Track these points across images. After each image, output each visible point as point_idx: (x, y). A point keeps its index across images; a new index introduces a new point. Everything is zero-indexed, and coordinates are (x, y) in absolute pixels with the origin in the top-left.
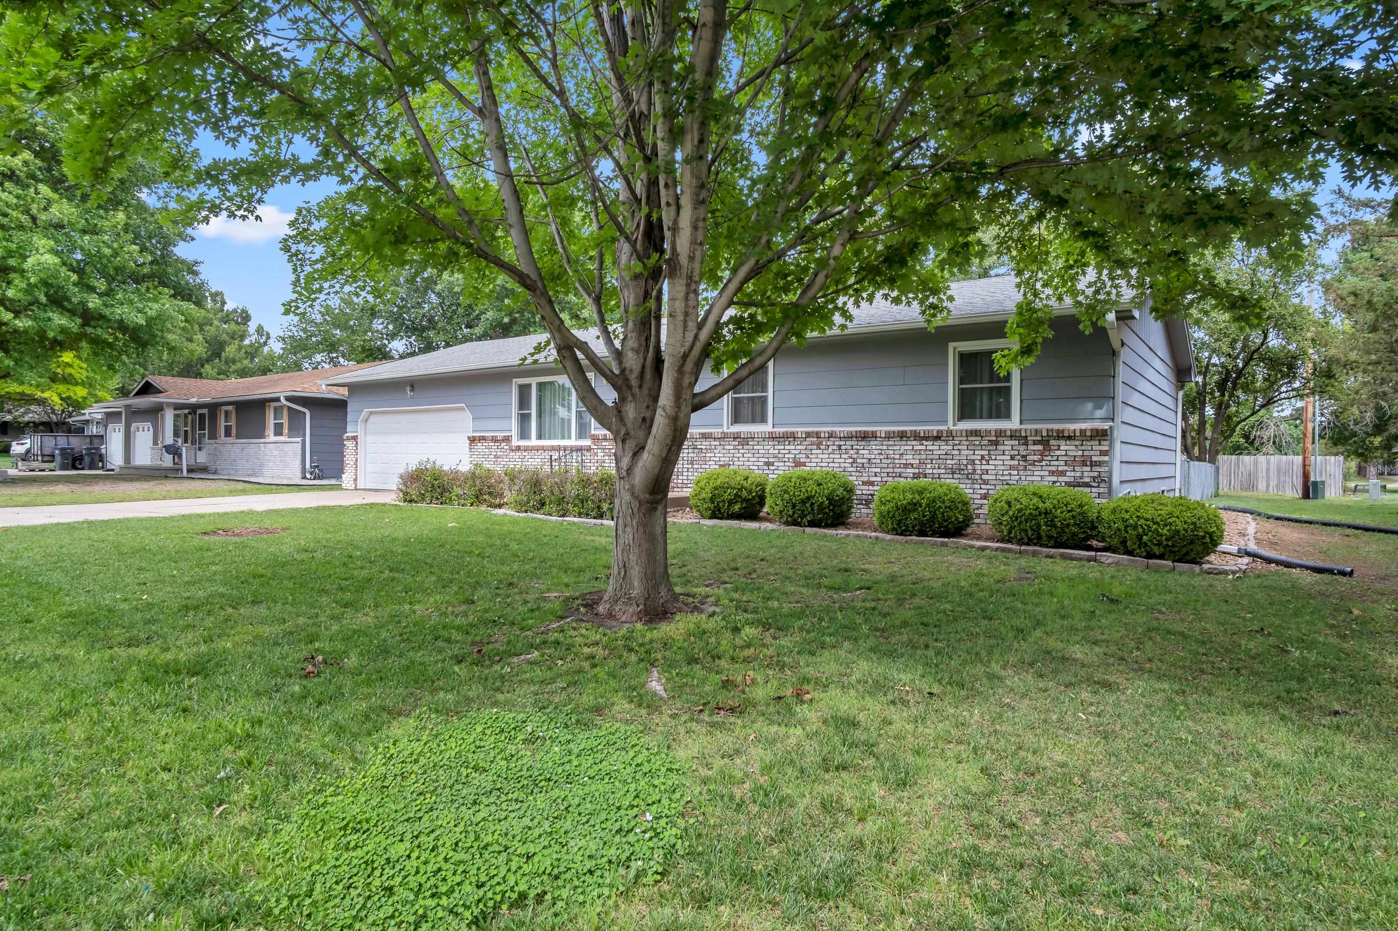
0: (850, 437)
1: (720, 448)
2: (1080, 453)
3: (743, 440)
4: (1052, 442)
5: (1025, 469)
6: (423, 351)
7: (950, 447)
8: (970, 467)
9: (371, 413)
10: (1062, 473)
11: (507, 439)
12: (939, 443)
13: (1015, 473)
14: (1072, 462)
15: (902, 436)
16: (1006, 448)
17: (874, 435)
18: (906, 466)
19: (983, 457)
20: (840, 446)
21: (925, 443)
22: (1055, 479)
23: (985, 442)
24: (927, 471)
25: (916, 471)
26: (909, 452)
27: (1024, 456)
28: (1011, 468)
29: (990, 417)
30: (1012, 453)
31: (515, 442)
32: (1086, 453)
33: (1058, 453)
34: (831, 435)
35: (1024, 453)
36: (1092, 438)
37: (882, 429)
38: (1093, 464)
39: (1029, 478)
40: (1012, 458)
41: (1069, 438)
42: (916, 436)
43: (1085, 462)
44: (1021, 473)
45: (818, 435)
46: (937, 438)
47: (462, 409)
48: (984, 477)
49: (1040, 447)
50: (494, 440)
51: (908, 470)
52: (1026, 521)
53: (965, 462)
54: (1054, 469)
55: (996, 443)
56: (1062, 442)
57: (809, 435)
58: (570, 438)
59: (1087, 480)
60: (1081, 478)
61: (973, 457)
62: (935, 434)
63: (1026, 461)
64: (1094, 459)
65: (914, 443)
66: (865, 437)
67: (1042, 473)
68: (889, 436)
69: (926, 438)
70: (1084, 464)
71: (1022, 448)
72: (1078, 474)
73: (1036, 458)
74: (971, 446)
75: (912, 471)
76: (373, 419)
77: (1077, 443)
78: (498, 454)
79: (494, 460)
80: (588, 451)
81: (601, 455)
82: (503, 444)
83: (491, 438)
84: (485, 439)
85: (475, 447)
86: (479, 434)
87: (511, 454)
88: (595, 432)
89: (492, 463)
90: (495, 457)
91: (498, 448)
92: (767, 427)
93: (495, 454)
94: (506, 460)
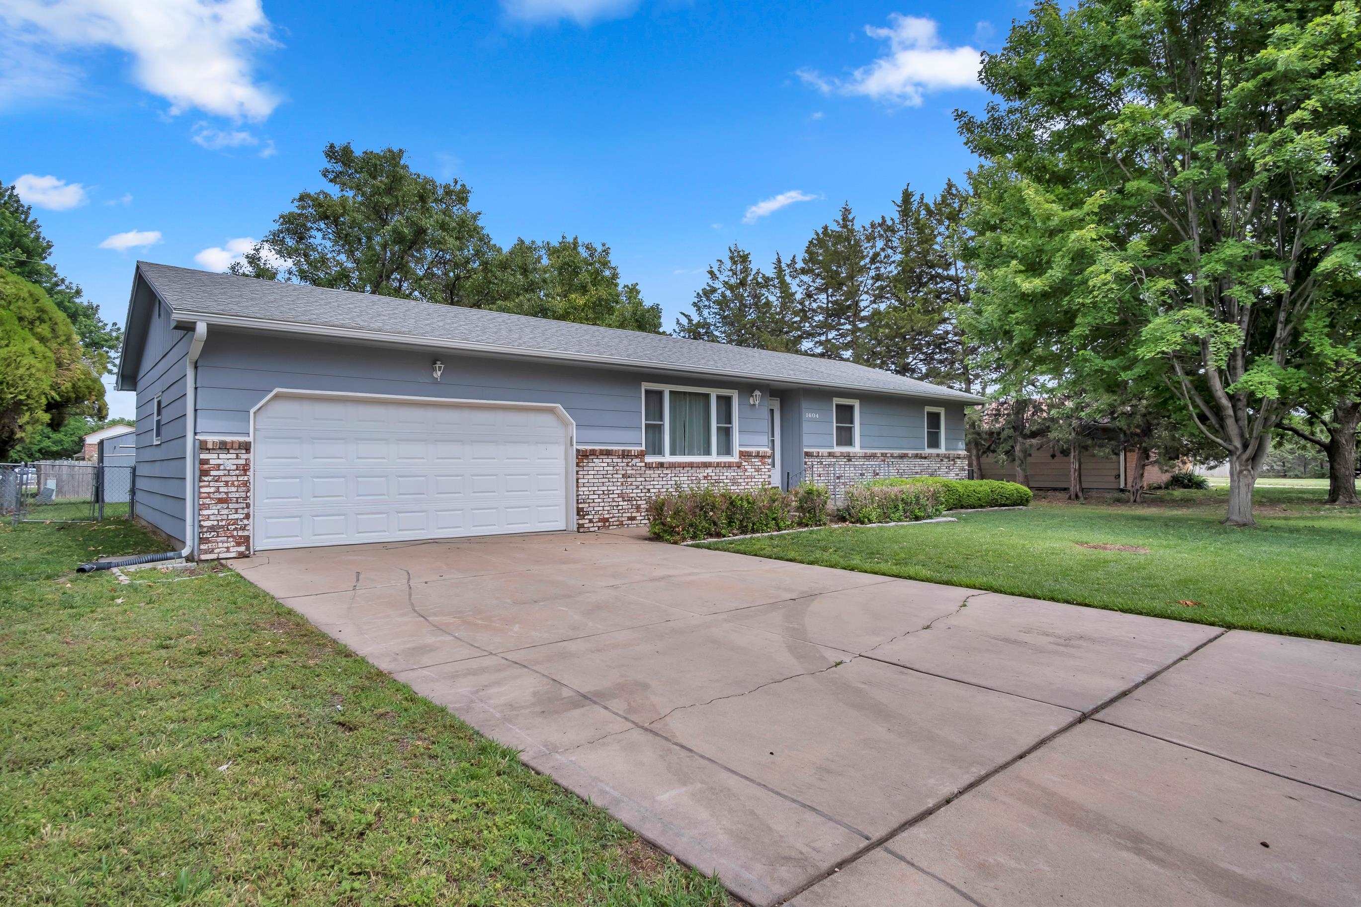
0: (898, 456)
2: (962, 465)
3: (845, 458)
4: (956, 460)
5: (949, 473)
7: (930, 463)
8: (935, 473)
11: (642, 455)
15: (916, 456)
17: (907, 456)
18: (916, 473)
20: (893, 462)
23: (939, 460)
26: (918, 465)
27: (949, 467)
28: (946, 472)
31: (647, 458)
34: (891, 455)
35: (949, 465)
37: (910, 452)
41: (960, 458)
42: (921, 457)
45: (883, 455)
46: (926, 458)
47: (556, 410)
50: (625, 455)
54: (956, 473)
58: (708, 452)
61: (936, 468)
63: (949, 469)
67: (954, 475)
68: (912, 456)
69: (923, 458)
71: (949, 462)
73: (952, 468)
74: (936, 462)
78: (629, 472)
79: (622, 480)
80: (739, 467)
81: (750, 471)
82: (635, 461)
83: (620, 453)
84: (608, 453)
85: (590, 464)
86: (597, 448)
87: (647, 472)
88: (743, 449)
89: (619, 484)
90: (624, 476)
91: (627, 466)
92: (856, 449)
93: (623, 472)
94: (641, 479)
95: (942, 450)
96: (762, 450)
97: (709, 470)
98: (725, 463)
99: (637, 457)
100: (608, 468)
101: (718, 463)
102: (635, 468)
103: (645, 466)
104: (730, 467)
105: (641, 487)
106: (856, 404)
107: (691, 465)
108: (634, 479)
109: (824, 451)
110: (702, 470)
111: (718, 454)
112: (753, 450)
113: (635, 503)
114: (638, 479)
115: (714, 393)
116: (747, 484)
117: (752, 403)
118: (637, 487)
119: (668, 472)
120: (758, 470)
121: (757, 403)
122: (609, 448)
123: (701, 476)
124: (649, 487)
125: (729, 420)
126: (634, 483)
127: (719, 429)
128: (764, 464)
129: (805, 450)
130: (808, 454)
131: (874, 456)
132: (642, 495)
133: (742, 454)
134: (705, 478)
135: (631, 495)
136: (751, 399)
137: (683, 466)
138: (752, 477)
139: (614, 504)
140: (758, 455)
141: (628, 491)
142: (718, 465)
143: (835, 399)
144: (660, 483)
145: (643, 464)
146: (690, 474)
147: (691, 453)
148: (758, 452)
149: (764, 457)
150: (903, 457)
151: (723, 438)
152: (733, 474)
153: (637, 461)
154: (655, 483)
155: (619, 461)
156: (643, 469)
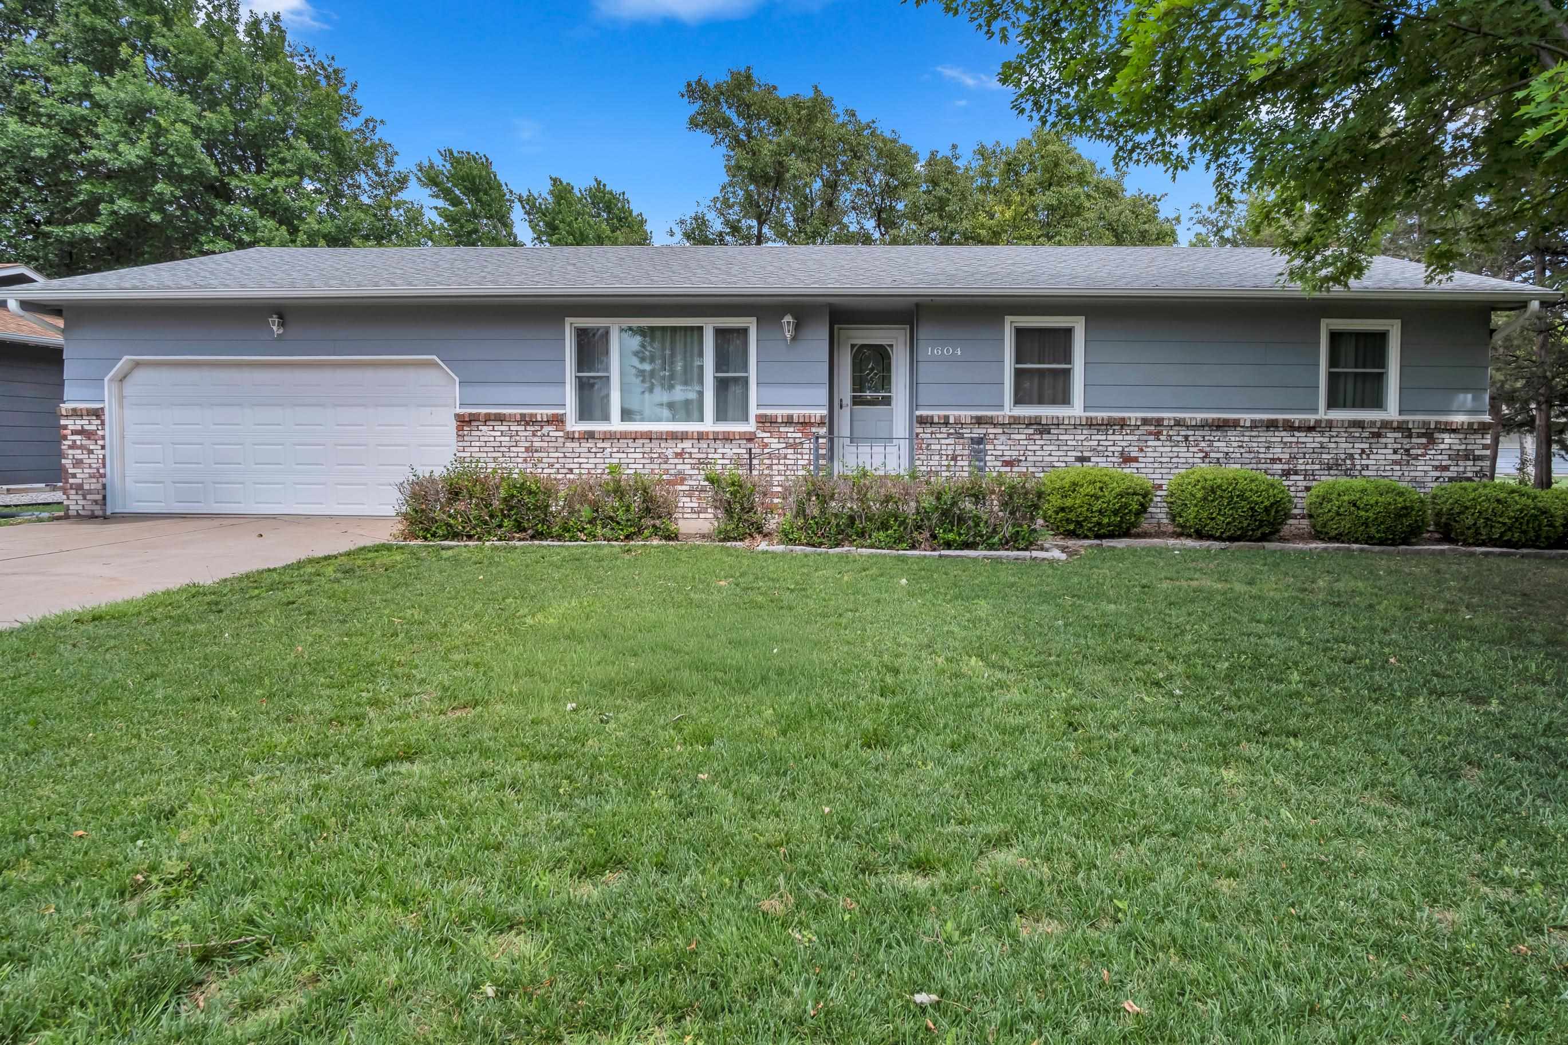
0: (1204, 425)
1: (1003, 438)
2: (1463, 447)
3: (1041, 427)
4: (1436, 435)
5: (1408, 464)
6: (310, 246)
7: (1327, 440)
8: (1348, 462)
9: (137, 364)
10: (1446, 468)
11: (558, 420)
12: (1314, 434)
13: (1398, 468)
14: (1456, 457)
15: (1271, 425)
16: (1389, 440)
17: (1235, 424)
18: (1273, 461)
19: (1363, 451)
20: (1186, 437)
21: (1296, 434)
22: (1438, 474)
23: (1366, 434)
24: (1299, 467)
25: (1286, 467)
26: (1279, 444)
27: (1407, 450)
28: (1395, 462)
29: (1354, 406)
30: (1396, 446)
31: (574, 426)
32: (1469, 447)
33: (1442, 446)
34: (1178, 423)
35: (1408, 447)
36: (1476, 432)
37: (1246, 418)
38: (1476, 458)
39: (1412, 474)
40: (1395, 452)
41: (1454, 431)
42: (1290, 427)
43: (1468, 456)
44: (1404, 468)
45: (1159, 422)
46: (1310, 429)
47: (433, 364)
48: (1364, 473)
49: (1424, 440)
50: (526, 420)
51: (1275, 466)
52: (1528, 522)
53: (1343, 456)
54: (1437, 463)
55: (1378, 435)
56: (1446, 436)
57: (1145, 421)
58: (701, 419)
59: (1470, 475)
60: (1464, 472)
61: (1352, 451)
62: (1312, 424)
63: (1409, 455)
64: (1477, 453)
65: (1283, 434)
66: (1222, 426)
67: (1426, 468)
68: (1255, 425)
69: (1299, 429)
70: (1467, 458)
71: (1405, 441)
72: (1461, 469)
73: (1419, 452)
74: (1351, 439)
75: (1280, 466)
76: (140, 376)
77: (1461, 436)
78: (536, 444)
79: (525, 455)
80: (751, 440)
81: (777, 446)
82: (546, 429)
83: (518, 418)
84: (500, 418)
85: (474, 433)
86: (483, 411)
87: (567, 444)
88: (767, 412)
89: (520, 460)
90: (527, 450)
91: (534, 435)
92: (1074, 410)
93: (528, 444)
94: (556, 455)
95: (1392, 412)
97: (687, 444)
98: (727, 433)
99: (551, 423)
100: (503, 438)
101: (711, 433)
102: (546, 439)
103: (565, 437)
104: (733, 440)
105: (557, 466)
106: (1078, 324)
107: (649, 436)
108: (545, 455)
110: (671, 443)
111: (717, 419)
112: (780, 412)
114: (553, 455)
115: (709, 326)
117: (780, 334)
118: (551, 466)
119: (607, 444)
120: (794, 446)
123: (670, 453)
124: (571, 466)
126: (545, 460)
127: (719, 379)
128: (807, 435)
129: (919, 412)
130: (922, 420)
131: (1126, 423)
133: (764, 421)
134: (678, 455)
136: (784, 330)
137: (635, 437)
138: (780, 457)
140: (789, 421)
142: (711, 436)
143: (1010, 317)
144: (592, 460)
145: (561, 434)
146: (648, 450)
148: (790, 416)
149: (805, 424)
152: (735, 451)
153: (550, 428)
154: (581, 460)
155: (519, 428)
156: (560, 440)
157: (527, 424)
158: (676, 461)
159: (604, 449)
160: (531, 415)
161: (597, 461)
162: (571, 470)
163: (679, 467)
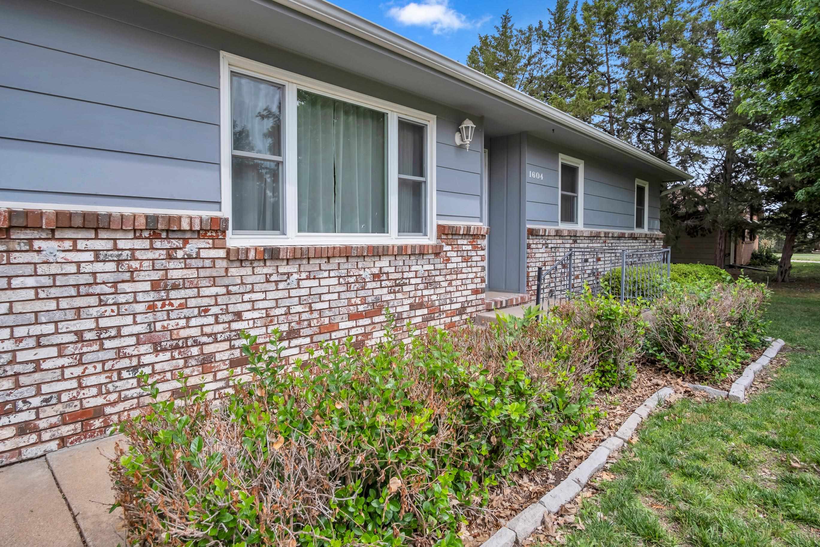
3: (575, 238)
11: (217, 229)
20: (612, 244)
50: (154, 229)
58: (384, 230)
78: (173, 274)
79: (152, 296)
80: (437, 254)
81: (456, 260)
82: (194, 245)
83: (141, 223)
87: (233, 271)
88: (444, 222)
89: (141, 308)
90: (155, 286)
91: (170, 258)
92: (579, 226)
93: (156, 276)
94: (213, 291)
95: (645, 230)
96: (474, 224)
97: (384, 262)
98: (413, 247)
99: (201, 234)
100: (99, 267)
101: (400, 248)
102: (194, 263)
103: (228, 258)
104: (422, 254)
106: (581, 165)
107: (347, 253)
108: (193, 292)
109: (551, 228)
110: (368, 262)
111: (401, 230)
112: (460, 223)
113: (195, 351)
114: (205, 292)
115: (393, 114)
116: (450, 285)
117: (458, 141)
118: (204, 311)
119: (292, 268)
120: (467, 259)
121: (468, 141)
122: (102, 209)
123: (366, 274)
124: (240, 307)
125: (420, 169)
126: (192, 303)
127: (402, 183)
128: (475, 248)
129: (529, 226)
130: (532, 233)
131: (597, 236)
132: (219, 328)
133: (442, 231)
134: (376, 277)
135: (184, 333)
136: (457, 136)
138: (457, 271)
139: (125, 363)
140: (468, 234)
141: (172, 324)
142: (401, 251)
143: (561, 156)
144: (270, 295)
145: (222, 253)
146: (343, 272)
147: (347, 228)
148: (469, 228)
149: (475, 236)
150: (621, 237)
151: (409, 199)
152: (426, 267)
153: (202, 243)
154: (254, 296)
155: (138, 244)
156: (219, 263)
157: (155, 235)
158: (374, 285)
159: (289, 274)
160: (170, 219)
161: (280, 294)
162: (238, 316)
163: (377, 292)
